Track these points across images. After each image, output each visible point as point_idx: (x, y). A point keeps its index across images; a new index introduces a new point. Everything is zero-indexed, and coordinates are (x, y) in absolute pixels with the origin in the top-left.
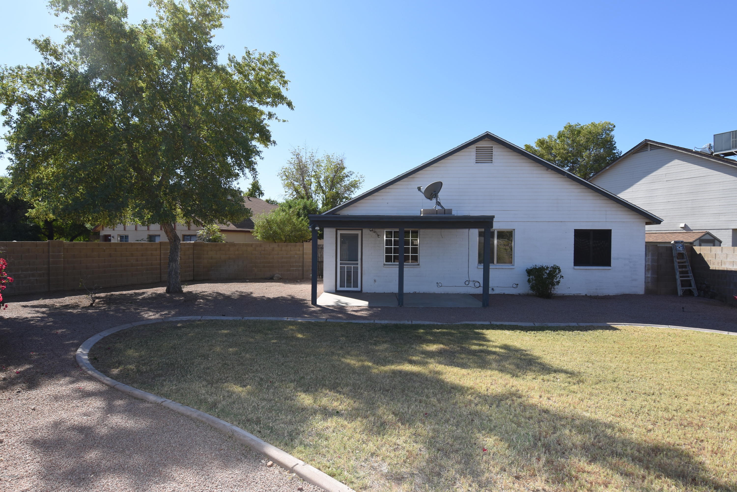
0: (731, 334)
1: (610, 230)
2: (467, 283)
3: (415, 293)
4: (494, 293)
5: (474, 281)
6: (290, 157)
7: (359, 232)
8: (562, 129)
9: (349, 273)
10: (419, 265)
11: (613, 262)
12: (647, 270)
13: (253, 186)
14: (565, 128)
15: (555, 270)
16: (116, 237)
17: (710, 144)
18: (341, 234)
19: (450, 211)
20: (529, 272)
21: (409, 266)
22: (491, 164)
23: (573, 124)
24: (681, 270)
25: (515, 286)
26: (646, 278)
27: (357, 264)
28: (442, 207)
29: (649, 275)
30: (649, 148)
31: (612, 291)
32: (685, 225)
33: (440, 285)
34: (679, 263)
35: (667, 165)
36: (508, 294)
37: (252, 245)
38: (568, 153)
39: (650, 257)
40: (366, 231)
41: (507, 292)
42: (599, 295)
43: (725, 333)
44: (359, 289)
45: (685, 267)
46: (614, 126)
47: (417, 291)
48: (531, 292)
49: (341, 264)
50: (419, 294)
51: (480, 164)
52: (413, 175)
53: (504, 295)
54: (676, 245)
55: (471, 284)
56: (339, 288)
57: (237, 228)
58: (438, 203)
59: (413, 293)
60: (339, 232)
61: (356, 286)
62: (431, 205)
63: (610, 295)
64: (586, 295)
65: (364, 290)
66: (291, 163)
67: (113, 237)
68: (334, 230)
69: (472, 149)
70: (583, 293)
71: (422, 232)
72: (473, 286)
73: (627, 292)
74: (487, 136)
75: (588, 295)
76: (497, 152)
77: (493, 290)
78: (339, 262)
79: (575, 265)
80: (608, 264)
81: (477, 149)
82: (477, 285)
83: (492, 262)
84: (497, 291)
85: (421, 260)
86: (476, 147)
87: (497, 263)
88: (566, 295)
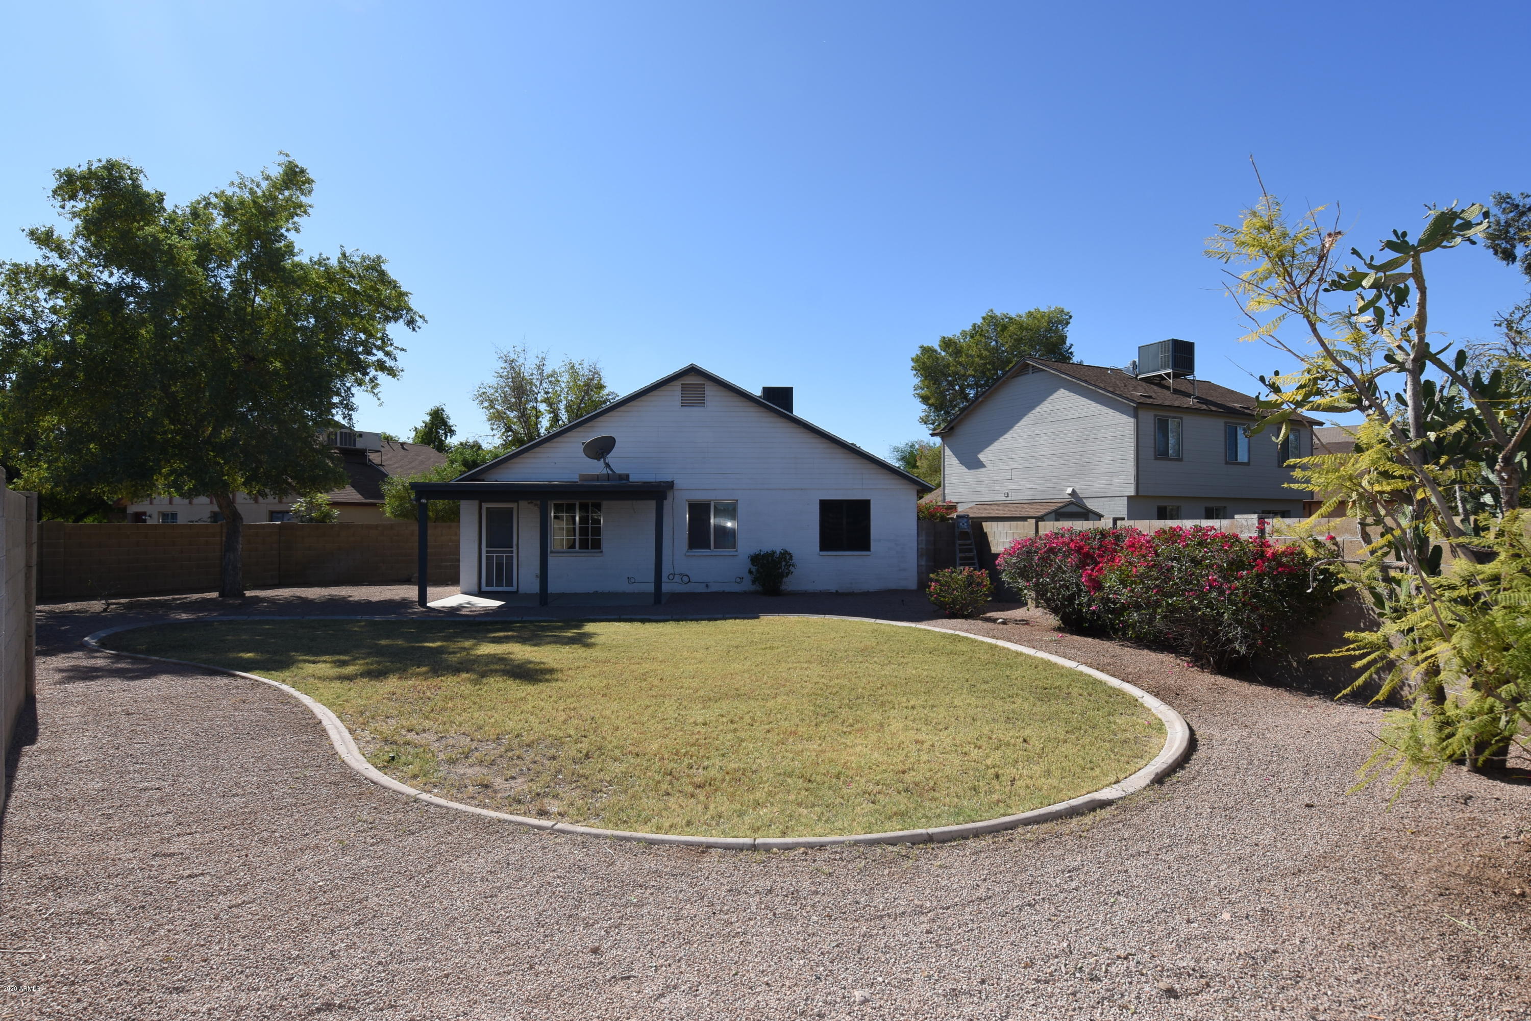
0: (879, 621)
1: (869, 501)
2: (671, 577)
3: (596, 593)
4: (709, 590)
5: (680, 574)
6: (499, 365)
7: (513, 505)
8: (979, 321)
9: (499, 566)
10: (601, 552)
11: (873, 545)
12: (920, 555)
13: (433, 418)
14: (984, 318)
15: (786, 556)
16: (155, 516)
17: (1134, 362)
18: (487, 509)
19: (627, 476)
20: (756, 559)
21: (585, 554)
22: (703, 408)
23: (998, 313)
24: (961, 555)
25: (738, 580)
26: (918, 566)
27: (512, 552)
28: (612, 470)
29: (923, 563)
30: (1031, 369)
31: (872, 585)
32: (1073, 490)
33: (633, 580)
34: (960, 545)
35: (1051, 398)
36: (729, 593)
37: (376, 527)
38: (985, 364)
39: (923, 538)
40: (523, 504)
41: (727, 589)
42: (854, 591)
43: (873, 620)
44: (514, 589)
45: (970, 551)
46: (1071, 317)
47: (600, 590)
48: (753, 588)
49: (487, 552)
50: (602, 593)
51: (686, 407)
52: (589, 424)
53: (723, 594)
54: (960, 520)
55: (677, 578)
56: (484, 588)
57: (366, 498)
58: (608, 465)
59: (593, 593)
60: (485, 506)
61: (510, 584)
62: (596, 468)
63: (870, 591)
64: (837, 591)
65: (521, 590)
66: (501, 377)
67: (150, 516)
68: (476, 503)
69: (677, 387)
70: (833, 588)
71: (605, 504)
72: (680, 582)
73: (892, 586)
74: (692, 370)
75: (840, 591)
76: (711, 391)
77: (707, 586)
78: (484, 549)
79: (821, 550)
80: (867, 548)
81: (684, 387)
82: (686, 579)
83: (709, 547)
84: (714, 588)
85: (605, 545)
86: (682, 384)
87: (715, 547)
88: (810, 591)
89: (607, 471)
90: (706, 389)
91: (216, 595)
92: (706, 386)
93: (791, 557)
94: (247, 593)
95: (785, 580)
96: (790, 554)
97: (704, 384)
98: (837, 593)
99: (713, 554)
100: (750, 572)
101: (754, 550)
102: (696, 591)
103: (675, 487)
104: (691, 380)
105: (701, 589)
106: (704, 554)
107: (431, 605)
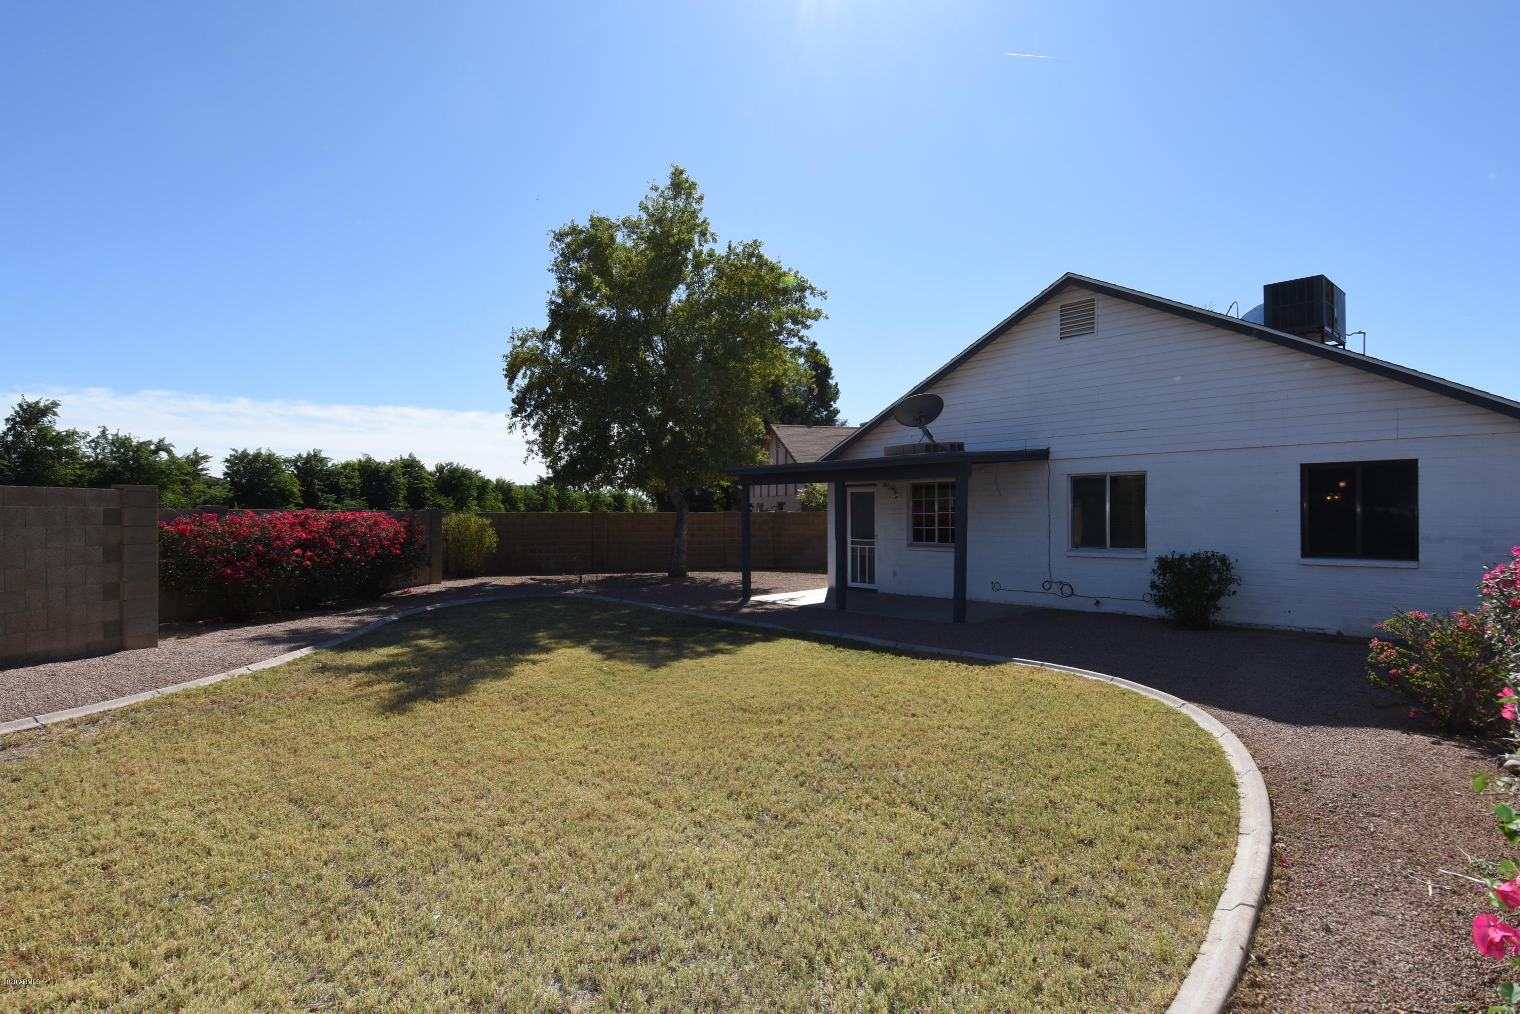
1: (1415, 461)
2: (1047, 586)
4: (1102, 609)
5: (1061, 583)
7: (873, 488)
9: (863, 558)
11: (1425, 548)
15: (1219, 563)
18: (852, 493)
19: (961, 446)
21: (944, 549)
22: (1093, 335)
25: (1148, 598)
27: (873, 543)
28: (931, 439)
33: (997, 586)
36: (1132, 616)
40: (881, 488)
41: (1130, 610)
44: (876, 586)
49: (853, 543)
51: (1069, 339)
52: (946, 382)
53: (1125, 617)
55: (1055, 588)
56: (849, 584)
58: (929, 433)
60: (848, 491)
61: (872, 580)
64: (1339, 633)
65: (881, 589)
69: (1053, 313)
70: (1331, 628)
72: (1060, 594)
74: (1070, 282)
75: (1345, 633)
76: (1103, 307)
77: (1098, 603)
78: (849, 539)
79: (1304, 554)
80: (1411, 554)
81: (1063, 311)
82: (1067, 590)
83: (1102, 544)
84: (1108, 607)
86: (1061, 307)
87: (1112, 545)
88: (1281, 628)
89: (926, 440)
90: (1096, 307)
91: (667, 574)
92: (1096, 302)
93: (1229, 567)
94: (690, 574)
96: (1224, 560)
97: (1093, 300)
99: (1106, 555)
100: (1154, 585)
101: (1166, 551)
102: (1082, 609)
103: (1051, 456)
104: (1077, 297)
105: (1090, 607)
106: (1093, 555)
107: (755, 598)
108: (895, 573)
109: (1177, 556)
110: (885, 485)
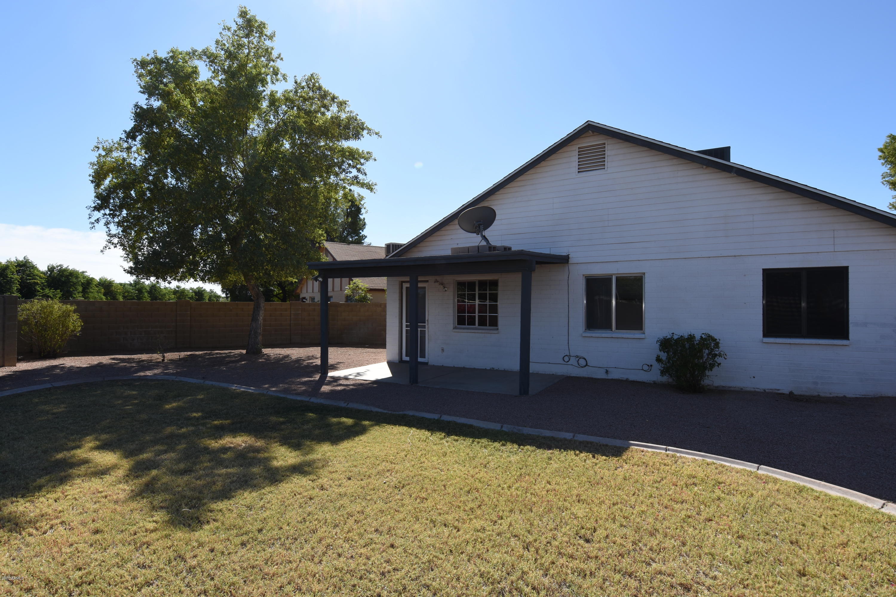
1: (846, 268)
2: (566, 359)
3: (492, 370)
4: (610, 377)
5: (577, 357)
7: (427, 285)
10: (498, 329)
11: (855, 331)
18: (406, 288)
19: (510, 249)
21: (483, 331)
22: (603, 170)
25: (646, 368)
27: (424, 327)
28: (489, 243)
31: (852, 389)
36: (633, 381)
40: (432, 283)
41: (632, 377)
42: (822, 395)
44: (425, 360)
47: (496, 368)
48: (664, 379)
49: (407, 326)
50: (498, 371)
51: (584, 173)
53: (628, 383)
55: (573, 361)
56: (403, 358)
58: (484, 238)
59: (490, 370)
60: (405, 285)
61: (422, 356)
62: (474, 241)
63: (847, 396)
64: (791, 393)
65: (430, 363)
68: (399, 280)
69: (573, 152)
70: (785, 389)
71: (502, 279)
72: (577, 365)
74: (590, 128)
75: (796, 393)
76: (611, 148)
77: (607, 372)
78: (404, 324)
79: (765, 335)
80: (845, 336)
81: (581, 151)
82: (583, 362)
83: (609, 327)
84: (615, 375)
85: (501, 321)
86: (579, 148)
87: (617, 328)
88: (748, 389)
89: (484, 243)
90: (606, 149)
91: (244, 352)
92: (606, 146)
93: (717, 345)
94: (266, 351)
95: (707, 373)
96: (714, 340)
97: (604, 144)
98: (791, 397)
99: (614, 336)
100: (658, 360)
101: (666, 333)
102: (595, 376)
103: (571, 261)
105: (600, 375)
106: (604, 335)
107: (331, 374)
108: (443, 350)
109: (675, 337)
110: (436, 281)
